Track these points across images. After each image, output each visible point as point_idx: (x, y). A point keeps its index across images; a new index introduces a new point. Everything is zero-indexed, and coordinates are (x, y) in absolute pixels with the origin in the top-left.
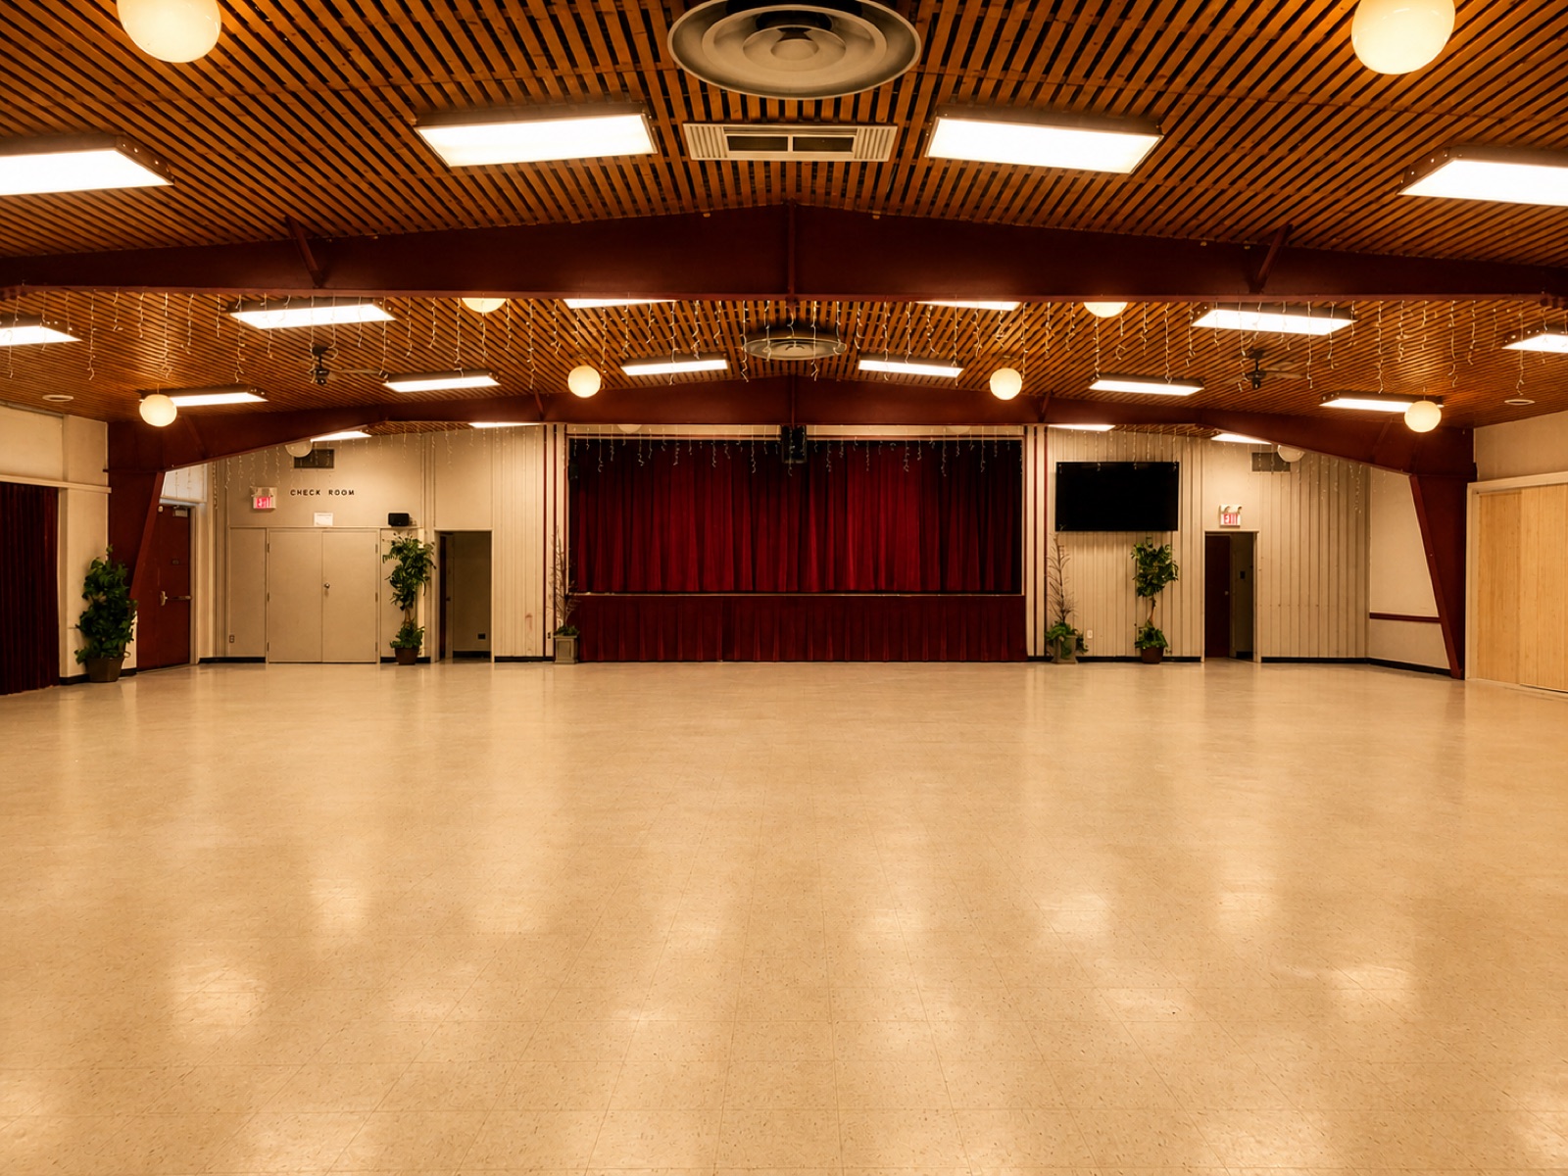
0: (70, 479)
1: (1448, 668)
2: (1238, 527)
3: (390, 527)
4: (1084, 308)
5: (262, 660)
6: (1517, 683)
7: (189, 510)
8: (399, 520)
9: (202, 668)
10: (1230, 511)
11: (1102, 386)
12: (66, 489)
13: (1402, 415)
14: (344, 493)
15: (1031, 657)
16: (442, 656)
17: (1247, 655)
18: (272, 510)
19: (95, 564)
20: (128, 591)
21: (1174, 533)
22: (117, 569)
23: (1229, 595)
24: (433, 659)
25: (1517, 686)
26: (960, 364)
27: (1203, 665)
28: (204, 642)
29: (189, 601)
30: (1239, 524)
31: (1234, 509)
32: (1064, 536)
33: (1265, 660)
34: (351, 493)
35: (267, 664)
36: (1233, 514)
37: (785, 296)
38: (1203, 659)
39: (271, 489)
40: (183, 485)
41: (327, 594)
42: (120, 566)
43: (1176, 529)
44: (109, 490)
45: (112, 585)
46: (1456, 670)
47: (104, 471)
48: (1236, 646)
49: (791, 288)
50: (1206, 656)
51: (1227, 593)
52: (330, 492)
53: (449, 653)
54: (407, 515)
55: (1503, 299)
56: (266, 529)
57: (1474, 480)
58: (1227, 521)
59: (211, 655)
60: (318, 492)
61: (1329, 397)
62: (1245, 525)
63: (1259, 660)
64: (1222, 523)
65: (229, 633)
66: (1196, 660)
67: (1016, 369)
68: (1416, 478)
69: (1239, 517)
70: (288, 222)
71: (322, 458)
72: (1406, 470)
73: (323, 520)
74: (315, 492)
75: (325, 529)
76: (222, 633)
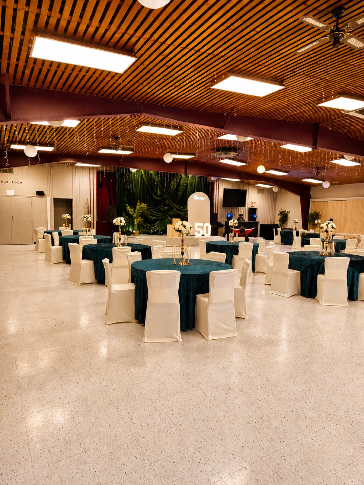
2: (254, 206)
3: (37, 196)
8: (40, 194)
10: (253, 203)
14: (18, 182)
34: (21, 183)
41: (13, 220)
43: (245, 207)
52: (13, 182)
54: (43, 192)
57: (311, 198)
60: (7, 182)
68: (302, 197)
71: (9, 170)
73: (10, 192)
75: (11, 196)
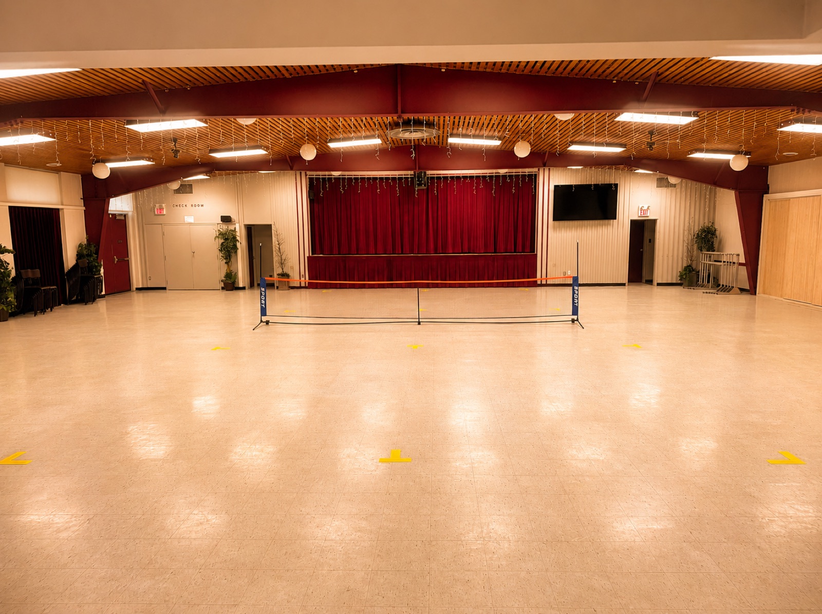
0: (64, 204)
1: (749, 289)
2: (648, 217)
3: (221, 222)
4: (554, 116)
5: (164, 289)
6: (781, 297)
7: (125, 216)
8: (226, 219)
9: (137, 293)
10: (643, 209)
11: (574, 148)
12: (63, 209)
13: (729, 161)
14: (199, 205)
15: (539, 284)
16: (252, 285)
17: (650, 282)
18: (165, 215)
19: (80, 245)
20: (97, 257)
21: (614, 220)
22: (91, 247)
23: (642, 251)
24: (247, 288)
25: (782, 299)
26: (500, 139)
27: (626, 287)
28: (137, 279)
29: (128, 260)
30: (648, 215)
31: (645, 208)
32: (557, 223)
33: (659, 284)
34: (202, 206)
35: (167, 291)
36: (646, 210)
37: (397, 115)
38: (627, 284)
39: (164, 205)
40: (120, 205)
41: (193, 256)
42: (93, 246)
43: (616, 219)
44: (84, 208)
45: (89, 255)
46: (752, 291)
47: (81, 199)
48: (645, 276)
49: (399, 110)
50: (629, 282)
51: (641, 250)
52: (192, 205)
53: (256, 284)
54: (230, 217)
55: (768, 109)
56: (161, 224)
57: (768, 193)
58: (642, 214)
59: (141, 286)
60: (186, 206)
61: (692, 152)
62: (651, 216)
63: (656, 284)
64: (640, 215)
65: (148, 276)
66: (624, 285)
67: (528, 142)
68: (738, 193)
69: (649, 211)
70: (144, 82)
71: (186, 189)
72: (733, 189)
73: (189, 219)
74: (184, 206)
75: (190, 224)
76: (145, 275)
